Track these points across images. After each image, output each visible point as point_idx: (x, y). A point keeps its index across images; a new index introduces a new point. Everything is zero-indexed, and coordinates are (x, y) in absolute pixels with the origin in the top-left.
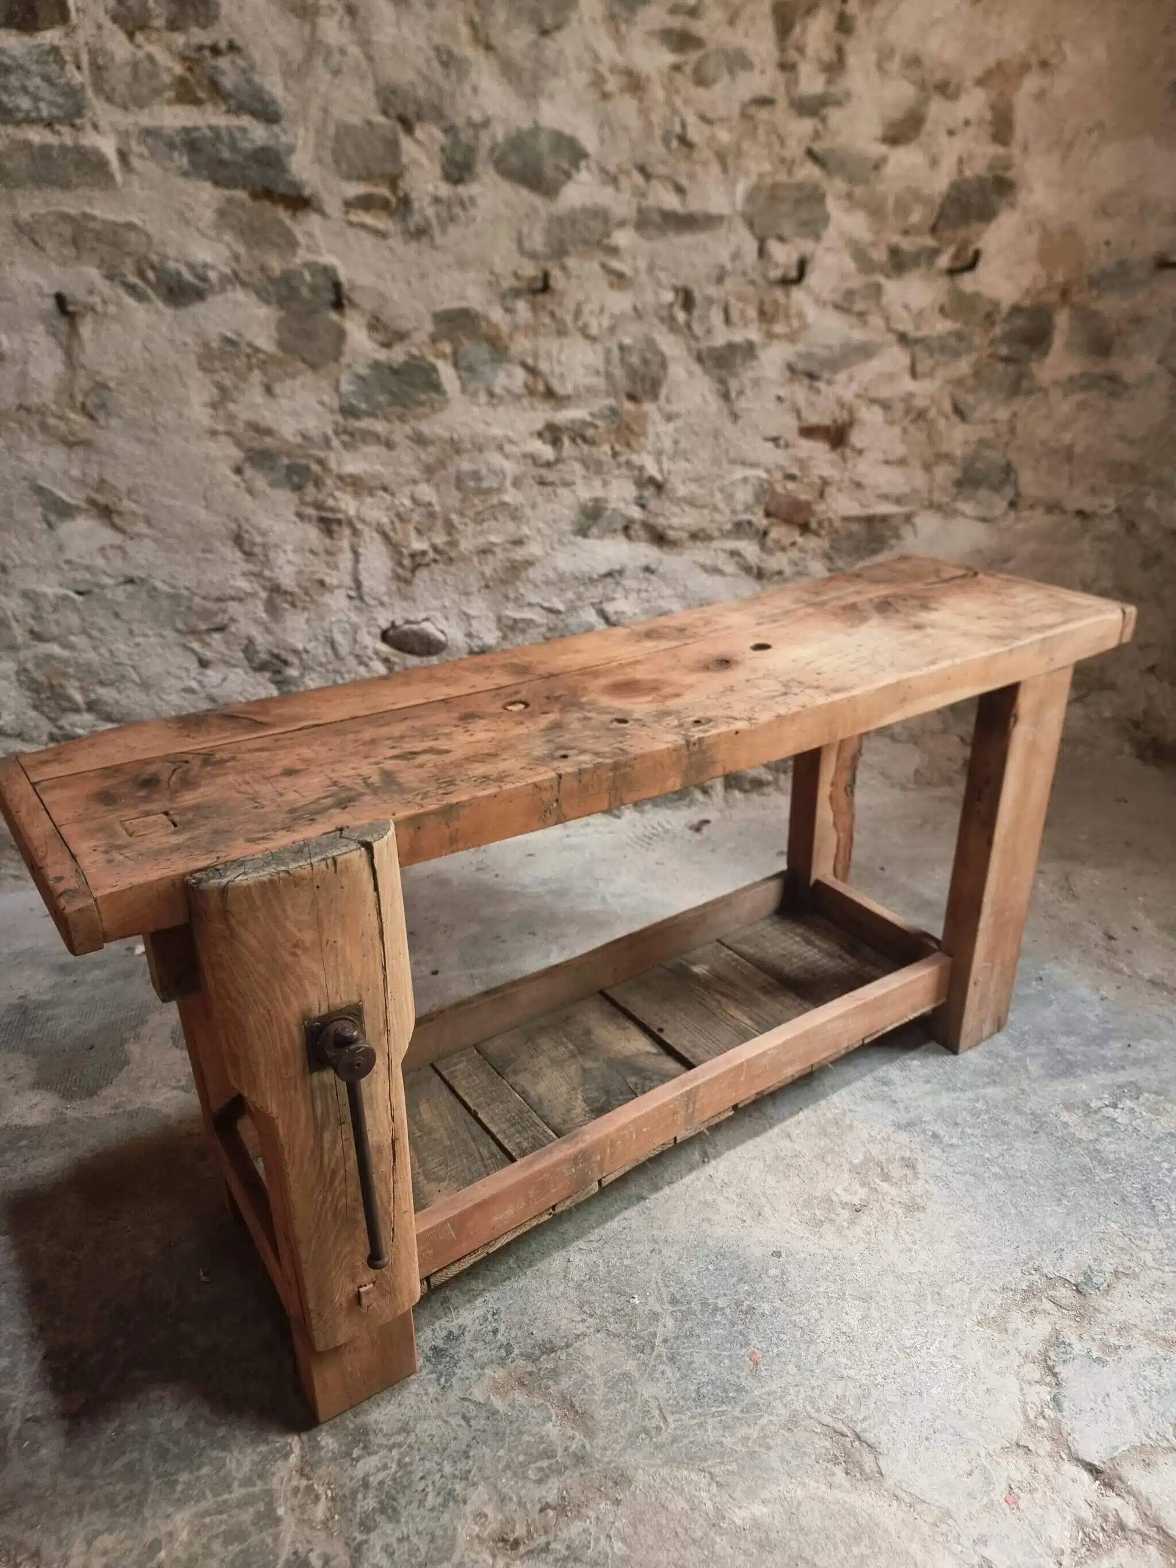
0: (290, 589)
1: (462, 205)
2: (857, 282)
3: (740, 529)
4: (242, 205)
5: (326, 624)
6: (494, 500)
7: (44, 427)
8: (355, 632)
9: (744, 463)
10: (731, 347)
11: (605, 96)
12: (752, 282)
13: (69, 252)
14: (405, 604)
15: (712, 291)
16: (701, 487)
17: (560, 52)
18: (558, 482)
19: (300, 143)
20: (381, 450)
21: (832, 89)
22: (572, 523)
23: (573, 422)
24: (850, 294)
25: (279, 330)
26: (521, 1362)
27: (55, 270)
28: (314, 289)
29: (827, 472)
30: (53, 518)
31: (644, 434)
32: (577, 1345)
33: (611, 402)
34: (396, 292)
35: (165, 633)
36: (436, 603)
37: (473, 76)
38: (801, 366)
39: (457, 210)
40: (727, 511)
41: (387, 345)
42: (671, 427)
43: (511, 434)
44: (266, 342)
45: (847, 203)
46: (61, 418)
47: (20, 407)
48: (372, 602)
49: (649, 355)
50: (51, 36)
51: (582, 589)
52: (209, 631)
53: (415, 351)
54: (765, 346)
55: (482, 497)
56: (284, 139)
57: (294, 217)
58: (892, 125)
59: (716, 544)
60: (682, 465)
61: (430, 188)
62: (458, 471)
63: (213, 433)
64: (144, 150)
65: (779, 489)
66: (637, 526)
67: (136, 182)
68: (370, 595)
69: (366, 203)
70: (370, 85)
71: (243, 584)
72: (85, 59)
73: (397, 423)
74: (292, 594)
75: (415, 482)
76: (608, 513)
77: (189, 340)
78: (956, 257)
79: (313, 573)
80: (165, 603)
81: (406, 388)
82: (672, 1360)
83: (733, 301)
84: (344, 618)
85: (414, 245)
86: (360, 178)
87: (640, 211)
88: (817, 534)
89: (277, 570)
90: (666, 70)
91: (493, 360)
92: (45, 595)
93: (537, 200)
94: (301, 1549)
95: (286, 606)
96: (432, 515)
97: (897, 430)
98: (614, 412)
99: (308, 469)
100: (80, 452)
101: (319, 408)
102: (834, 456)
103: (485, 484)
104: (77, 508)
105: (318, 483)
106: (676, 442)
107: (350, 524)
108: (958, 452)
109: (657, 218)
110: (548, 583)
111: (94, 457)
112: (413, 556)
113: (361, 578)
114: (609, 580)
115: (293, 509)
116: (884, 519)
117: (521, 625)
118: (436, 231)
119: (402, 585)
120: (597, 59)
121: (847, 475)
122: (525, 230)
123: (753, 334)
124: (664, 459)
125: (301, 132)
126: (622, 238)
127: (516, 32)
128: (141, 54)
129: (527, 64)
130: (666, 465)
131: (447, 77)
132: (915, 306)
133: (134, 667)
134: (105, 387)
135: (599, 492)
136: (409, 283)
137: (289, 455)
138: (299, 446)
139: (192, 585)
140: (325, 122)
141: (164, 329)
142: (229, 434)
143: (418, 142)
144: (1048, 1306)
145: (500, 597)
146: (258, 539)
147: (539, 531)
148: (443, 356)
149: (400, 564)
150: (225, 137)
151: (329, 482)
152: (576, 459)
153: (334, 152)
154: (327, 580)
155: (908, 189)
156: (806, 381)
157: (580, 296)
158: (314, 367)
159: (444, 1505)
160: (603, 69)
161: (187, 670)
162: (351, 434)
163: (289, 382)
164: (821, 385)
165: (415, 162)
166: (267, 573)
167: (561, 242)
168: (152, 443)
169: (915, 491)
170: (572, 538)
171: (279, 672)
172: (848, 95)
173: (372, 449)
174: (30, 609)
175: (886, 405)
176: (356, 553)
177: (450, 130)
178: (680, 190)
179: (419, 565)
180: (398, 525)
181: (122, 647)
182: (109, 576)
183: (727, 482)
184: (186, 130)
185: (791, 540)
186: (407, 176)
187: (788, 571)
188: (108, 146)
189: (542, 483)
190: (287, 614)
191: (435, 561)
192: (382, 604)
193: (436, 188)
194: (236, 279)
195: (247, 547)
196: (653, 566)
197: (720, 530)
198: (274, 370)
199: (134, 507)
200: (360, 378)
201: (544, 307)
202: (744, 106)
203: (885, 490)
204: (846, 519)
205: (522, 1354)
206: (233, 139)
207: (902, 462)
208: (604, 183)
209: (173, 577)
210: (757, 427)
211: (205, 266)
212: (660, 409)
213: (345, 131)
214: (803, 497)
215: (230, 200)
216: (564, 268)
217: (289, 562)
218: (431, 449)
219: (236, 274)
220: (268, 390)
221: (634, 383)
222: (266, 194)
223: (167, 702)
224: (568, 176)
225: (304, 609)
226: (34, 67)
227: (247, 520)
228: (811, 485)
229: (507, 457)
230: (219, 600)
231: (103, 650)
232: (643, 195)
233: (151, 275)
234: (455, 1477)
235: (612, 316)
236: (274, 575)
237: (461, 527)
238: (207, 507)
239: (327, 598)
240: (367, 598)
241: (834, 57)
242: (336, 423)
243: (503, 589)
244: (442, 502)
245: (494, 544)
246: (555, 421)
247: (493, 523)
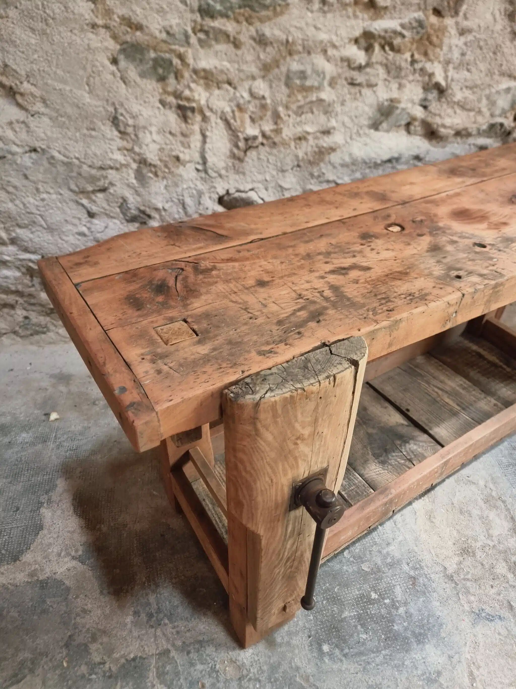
0: (153, 163)
3: (493, 129)
5: (179, 190)
6: (314, 97)
8: (200, 197)
14: (237, 177)
16: (474, 93)
18: (364, 83)
22: (370, 118)
23: (386, 31)
31: (440, 45)
33: (419, 15)
35: (62, 192)
36: (260, 177)
40: (487, 114)
42: (463, 39)
43: (334, 39)
48: (214, 175)
51: (367, 171)
52: (94, 192)
55: (305, 94)
59: (471, 140)
60: (463, 74)
62: (288, 70)
63: (94, 26)
66: (417, 123)
68: (212, 169)
71: (119, 157)
73: (245, 23)
74: (155, 166)
75: (254, 78)
76: (398, 111)
79: (171, 150)
80: (61, 169)
84: (192, 186)
89: (144, 147)
95: (150, 175)
96: (264, 107)
98: (421, 24)
99: (171, 62)
101: (182, 7)
103: (308, 83)
105: (178, 76)
106: (463, 54)
107: (201, 112)
110: (343, 165)
112: (246, 139)
113: (207, 156)
114: (390, 165)
115: (158, 97)
119: (237, 162)
124: (451, 66)
130: (450, 74)
133: (41, 216)
135: (395, 94)
137: (155, 50)
138: (164, 41)
139: (81, 156)
142: (106, 27)
145: (306, 174)
146: (131, 122)
147: (343, 124)
149: (237, 147)
151: (187, 75)
152: (381, 64)
154: (181, 156)
161: (80, 219)
162: (207, 33)
166: (137, 149)
170: (367, 131)
171: (145, 223)
173: (222, 47)
176: (204, 136)
179: (250, 147)
180: (237, 114)
181: (32, 200)
182: (18, 145)
183: (494, 91)
189: (352, 84)
190: (152, 182)
191: (262, 144)
192: (220, 176)
195: (122, 129)
196: (422, 156)
197: (478, 130)
199: (33, 89)
209: (66, 148)
212: (457, 23)
217: (154, 141)
218: (269, 49)
223: (66, 242)
225: (164, 178)
227: (122, 105)
229: (329, 60)
230: (101, 168)
231: (17, 202)
236: (142, 151)
237: (285, 118)
238: (90, 92)
239: (181, 170)
240: (210, 171)
242: (195, 21)
243: (310, 168)
244: (273, 95)
245: (308, 133)
246: (372, 30)
247: (310, 115)
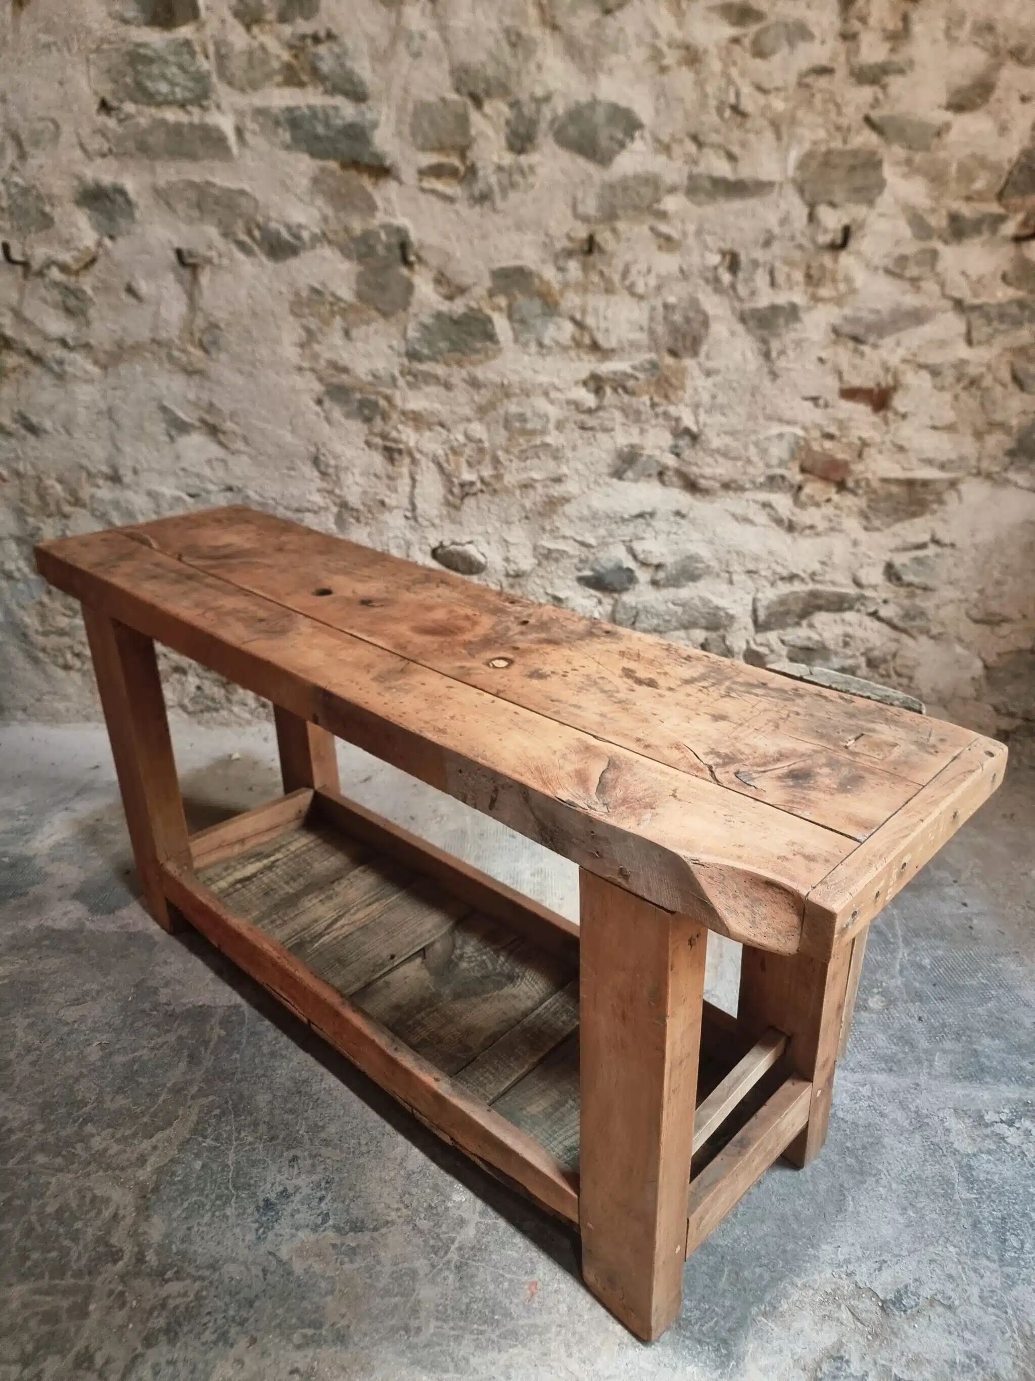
0: (355, 507)
1: (522, 172)
2: (911, 248)
3: (773, 482)
4: (332, 173)
5: (384, 538)
6: (538, 441)
7: (170, 357)
8: (409, 548)
9: (780, 420)
10: (775, 309)
11: (663, 70)
12: (800, 247)
13: (196, 213)
14: (453, 527)
15: (759, 254)
16: (737, 440)
17: (621, 30)
18: (598, 427)
19: (383, 118)
20: (442, 390)
21: (896, 58)
22: (609, 466)
23: (615, 373)
24: (903, 260)
25: (358, 282)
26: (331, 1234)
27: (184, 228)
28: (388, 247)
29: (867, 434)
30: (173, 432)
31: (682, 387)
32: (383, 1230)
33: (653, 356)
34: (459, 251)
36: (480, 529)
37: (539, 54)
38: (847, 329)
39: (517, 178)
40: (761, 464)
41: (450, 298)
42: (710, 381)
43: (556, 381)
44: (346, 293)
45: (905, 169)
46: (184, 351)
47: (153, 340)
48: (425, 523)
49: (691, 314)
50: (185, 31)
51: (614, 526)
53: (473, 304)
54: (809, 309)
55: (527, 437)
56: (369, 116)
57: (375, 184)
58: (958, 91)
59: (748, 495)
60: (718, 418)
61: (495, 158)
62: (507, 413)
63: (300, 369)
64: (256, 127)
65: (816, 447)
66: (670, 473)
67: (248, 153)
68: (423, 516)
69: (437, 171)
70: (446, 66)
71: (318, 499)
72: (211, 49)
73: (455, 367)
74: (357, 511)
75: (469, 420)
76: (644, 459)
77: (284, 289)
78: (1025, 223)
79: (376, 494)
81: (463, 336)
82: (458, 1268)
83: (778, 264)
84: (401, 535)
85: (477, 209)
86: (433, 149)
87: (691, 177)
88: (854, 493)
89: (346, 489)
90: (724, 43)
91: (544, 314)
92: (163, 495)
93: (591, 167)
94: (94, 1345)
95: (352, 518)
96: (481, 450)
97: (947, 396)
98: (654, 365)
99: (376, 404)
100: (197, 379)
101: (389, 352)
102: (876, 419)
103: (529, 426)
104: (192, 426)
105: (385, 417)
106: (714, 397)
107: (410, 454)
108: (1014, 422)
109: (707, 184)
110: (581, 519)
111: (207, 384)
112: (462, 485)
113: (416, 501)
114: (640, 520)
115: (363, 438)
116: (925, 483)
117: (554, 555)
118: (497, 196)
119: (452, 510)
120: (656, 35)
121: (888, 438)
122: (580, 195)
123: (798, 297)
124: (701, 411)
125: (385, 110)
126: (671, 203)
127: (581, 12)
128: (255, 44)
129: (590, 42)
130: (703, 417)
131: (515, 56)
132: (973, 273)
134: (217, 326)
135: (636, 440)
136: (471, 243)
137: (361, 391)
138: (370, 384)
139: (278, 497)
140: (405, 100)
141: (266, 280)
142: (313, 370)
143: (485, 116)
144: (845, 1315)
145: (537, 528)
146: (332, 462)
147: (577, 471)
148: (499, 309)
149: (451, 492)
150: (321, 116)
151: (395, 416)
152: (616, 407)
153: (412, 126)
154: (387, 500)
155: (973, 156)
156: (851, 344)
157: (628, 257)
158: (385, 315)
159: (215, 1343)
160: (662, 45)
162: (415, 376)
163: (364, 328)
164: (866, 349)
165: (482, 134)
166: (337, 491)
167: (613, 207)
168: (250, 375)
169: (962, 458)
170: (608, 479)
172: (911, 63)
173: (432, 389)
174: (152, 506)
175: (935, 372)
176: (414, 480)
177: (515, 105)
178: (732, 157)
179: (467, 494)
180: (451, 457)
182: (214, 483)
183: (761, 437)
184: (290, 110)
185: (825, 497)
186: (475, 147)
187: (821, 526)
188: (226, 124)
189: (583, 428)
190: (352, 528)
191: (482, 491)
192: (433, 525)
193: (500, 157)
194: (323, 238)
195: (323, 468)
196: (684, 512)
197: (753, 483)
198: (351, 317)
199: (235, 428)
200: (425, 327)
201: (594, 267)
202: (803, 75)
203: (930, 455)
204: (885, 481)
205: (334, 1226)
206: (327, 116)
207: (951, 428)
208: (657, 151)
209: (262, 488)
210: (795, 385)
211: (300, 226)
212: (700, 364)
213: (422, 108)
214: (840, 456)
215: (323, 170)
216: (614, 231)
217: (356, 483)
218: (483, 391)
219: (324, 234)
220: (347, 334)
221: (676, 340)
222: (353, 164)
224: (622, 146)
225: (367, 524)
226: (172, 58)
227: (324, 444)
228: (850, 445)
229: (552, 402)
230: (298, 510)
232: (695, 162)
233: (257, 233)
234: (234, 1320)
235: (658, 276)
236: (343, 494)
237: (506, 463)
238: (293, 431)
239: (387, 516)
240: (420, 519)
241: (900, 25)
242: (402, 365)
243: (540, 521)
244: (491, 439)
245: (535, 481)
246: (599, 372)
247: (536, 461)
